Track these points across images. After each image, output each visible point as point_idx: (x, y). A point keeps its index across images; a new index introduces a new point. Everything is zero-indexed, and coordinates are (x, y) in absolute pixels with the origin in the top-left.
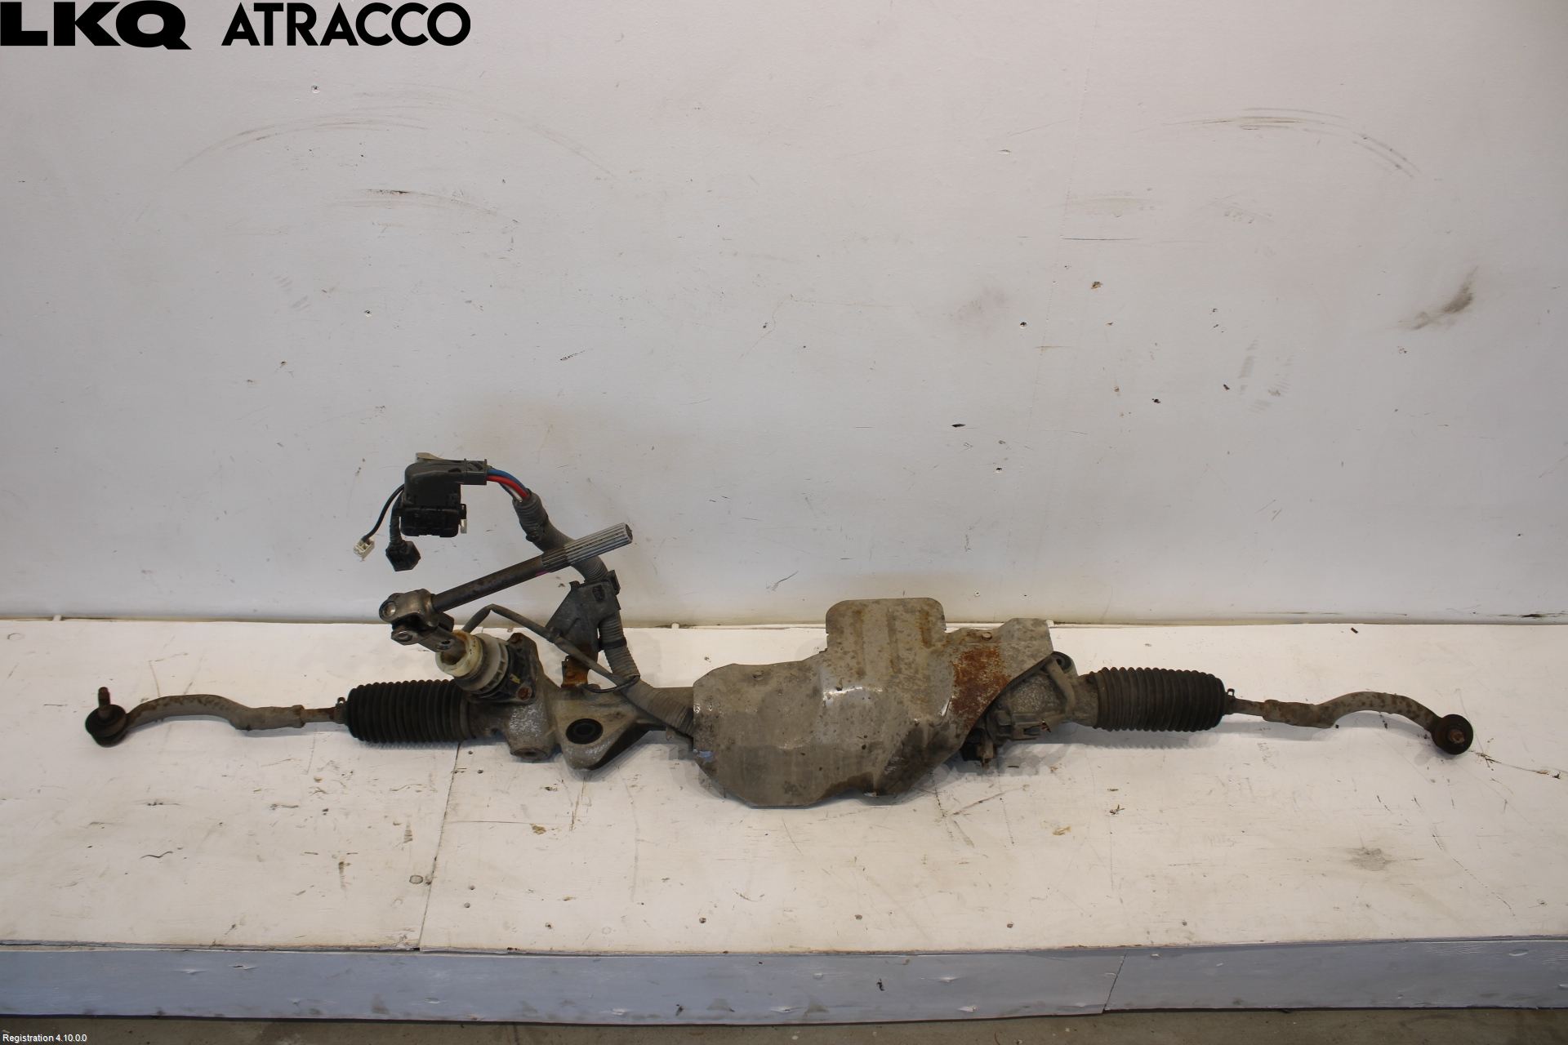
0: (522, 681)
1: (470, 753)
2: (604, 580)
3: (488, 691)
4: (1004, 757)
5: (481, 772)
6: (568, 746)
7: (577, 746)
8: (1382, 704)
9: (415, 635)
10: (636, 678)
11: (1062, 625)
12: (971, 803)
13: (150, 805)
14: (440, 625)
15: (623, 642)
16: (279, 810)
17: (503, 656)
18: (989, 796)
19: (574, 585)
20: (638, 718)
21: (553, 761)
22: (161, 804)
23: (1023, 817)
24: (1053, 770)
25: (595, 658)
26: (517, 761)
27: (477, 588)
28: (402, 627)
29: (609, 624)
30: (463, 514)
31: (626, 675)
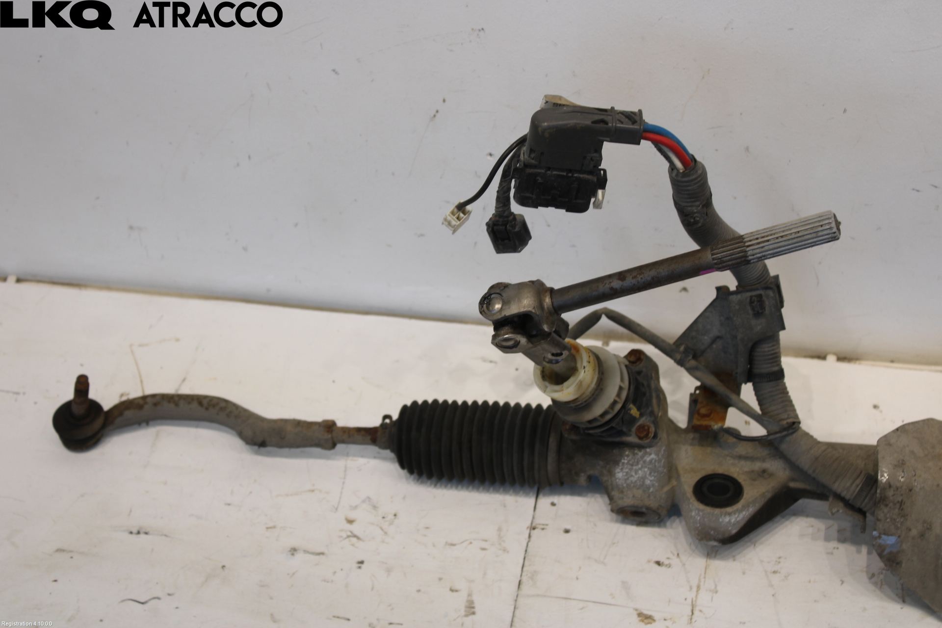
0: (641, 415)
1: (553, 504)
2: (767, 288)
3: (598, 424)
5: (567, 531)
6: (696, 510)
7: (708, 509)
9: (523, 340)
10: (794, 425)
13: (131, 533)
14: (555, 332)
15: (779, 375)
16: (299, 556)
17: (622, 380)
19: (722, 291)
20: (793, 480)
21: (665, 526)
22: (146, 533)
25: (738, 392)
26: (617, 521)
27: (616, 284)
28: (506, 329)
29: (765, 348)
30: (602, 182)
31: (783, 420)
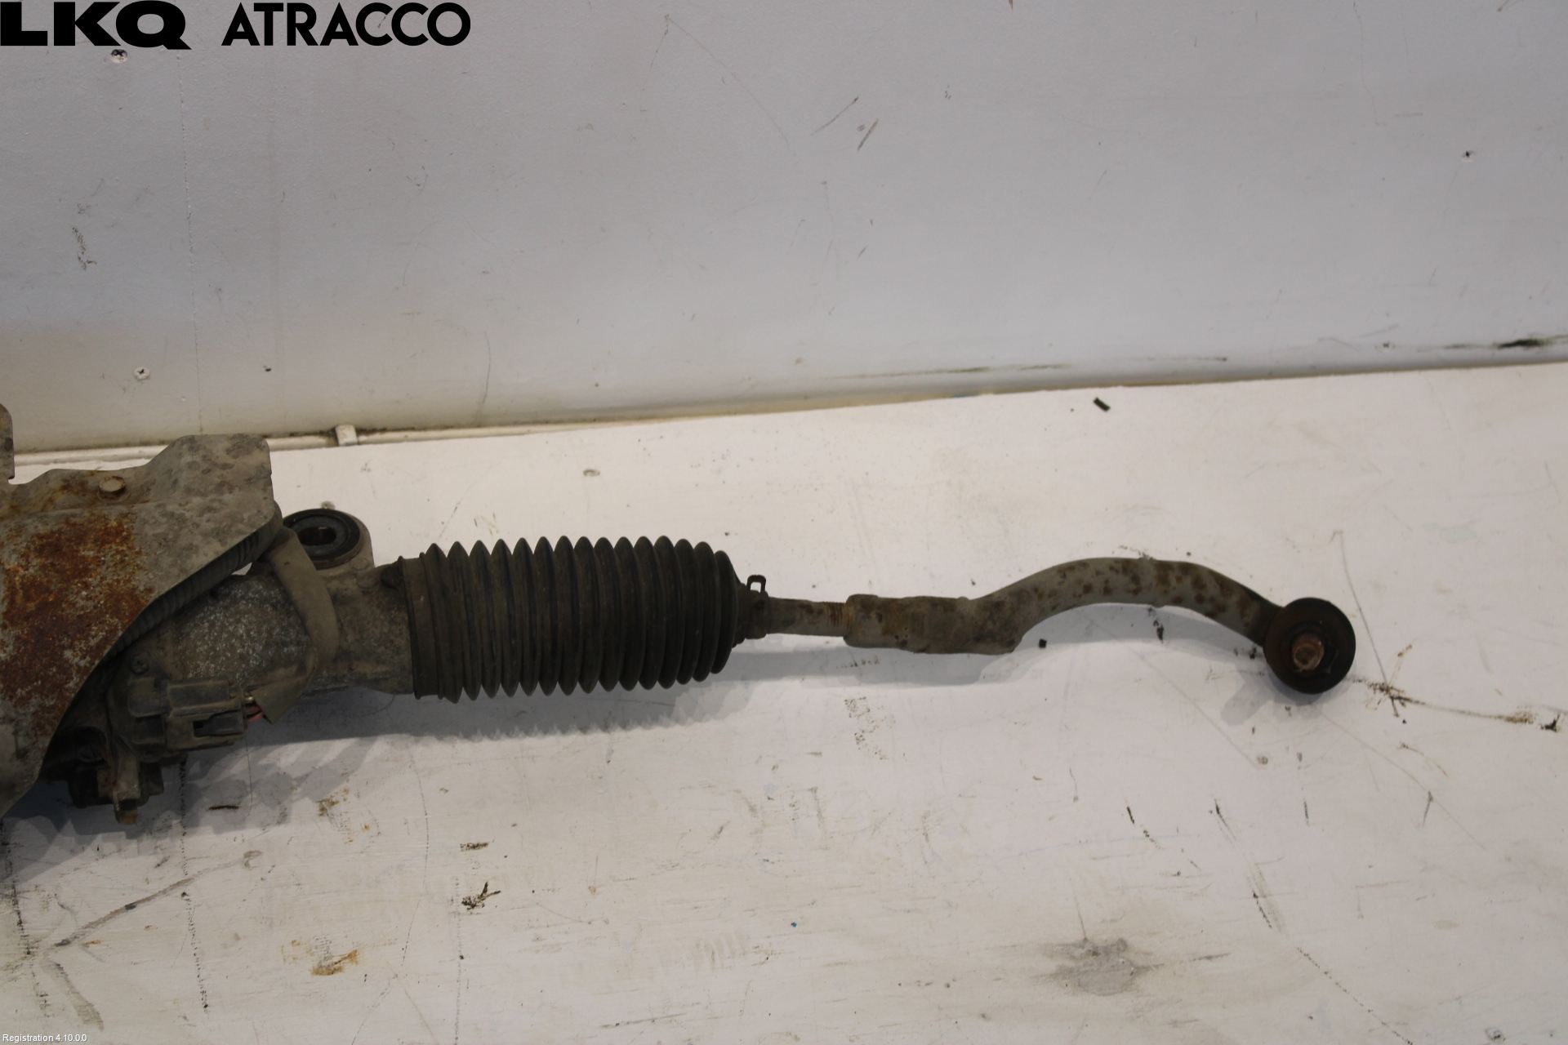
4: (200, 783)
8: (1133, 586)
11: (377, 436)
12: (106, 912)
18: (155, 887)
23: (237, 938)
24: (325, 808)
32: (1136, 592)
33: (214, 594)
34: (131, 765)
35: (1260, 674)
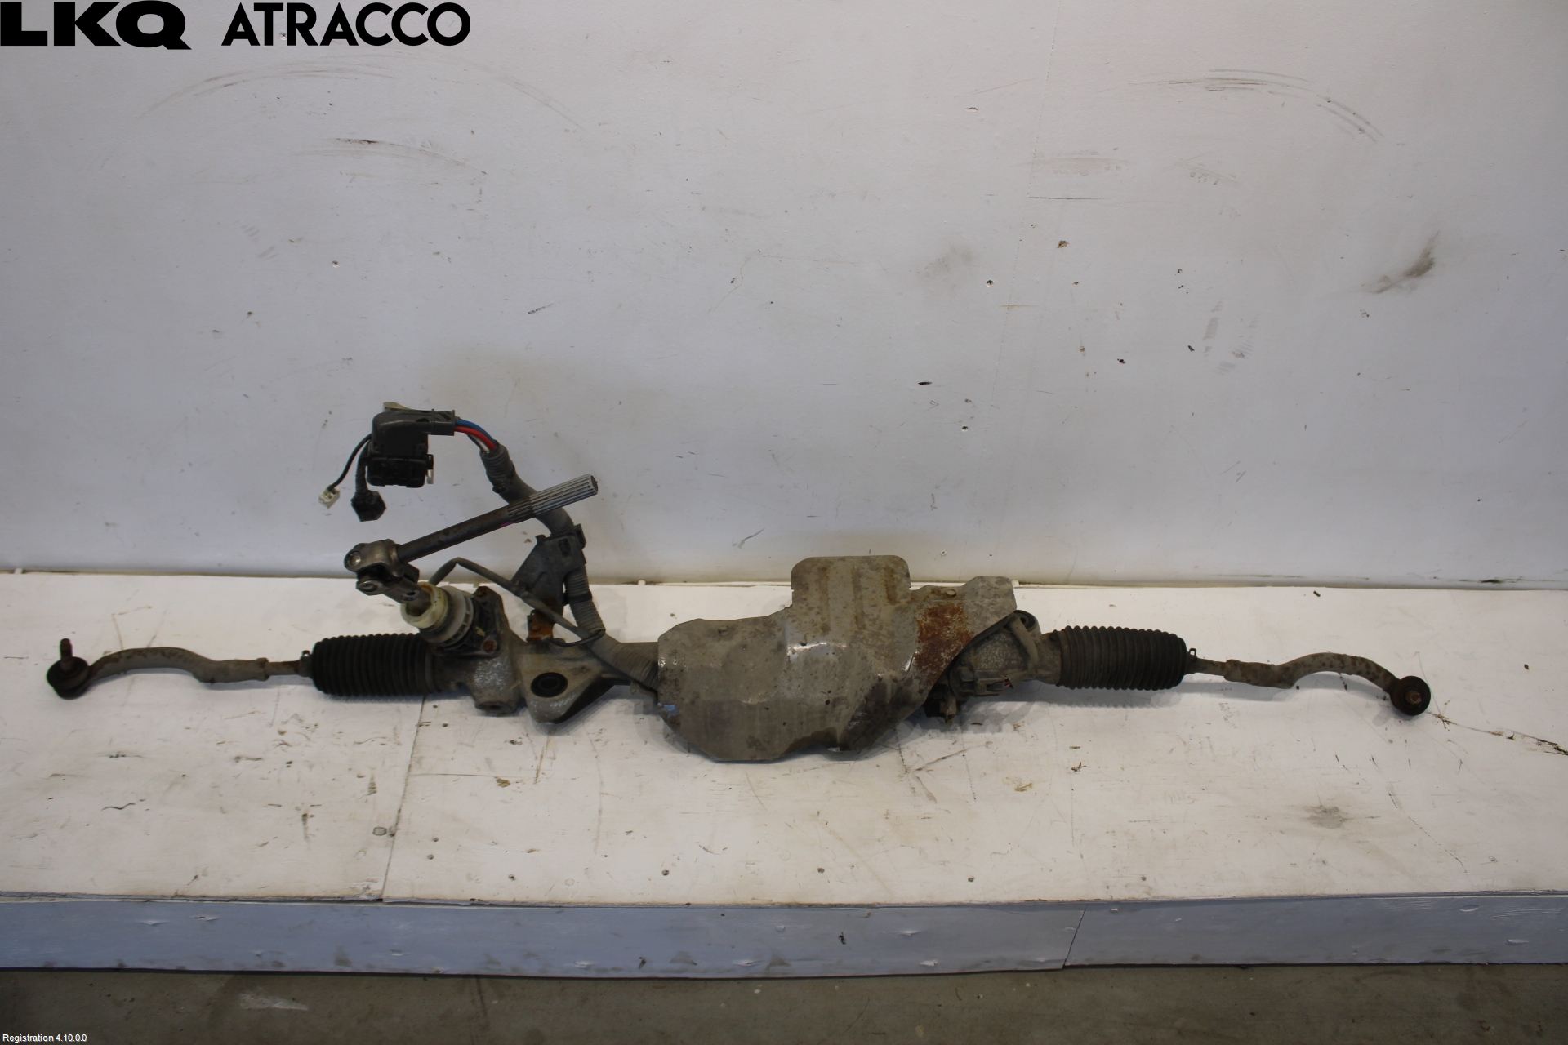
0: (487, 634)
1: (435, 707)
2: (570, 534)
3: (454, 643)
4: (967, 714)
5: (445, 725)
6: (533, 700)
7: (542, 699)
8: (1341, 665)
9: (380, 585)
10: (601, 631)
11: (1027, 585)
12: (935, 759)
13: (112, 757)
14: (406, 576)
15: (588, 596)
16: (243, 762)
17: (468, 608)
18: (953, 752)
19: (540, 538)
20: (604, 672)
21: (517, 715)
22: (123, 756)
23: (985, 774)
24: (1016, 727)
25: (561, 612)
26: (482, 715)
27: (443, 538)
28: (367, 577)
29: (575, 578)
30: (430, 464)
31: (590, 629)
32: (1343, 668)
33: (988, 638)
34: (954, 701)
35: (1388, 707)
